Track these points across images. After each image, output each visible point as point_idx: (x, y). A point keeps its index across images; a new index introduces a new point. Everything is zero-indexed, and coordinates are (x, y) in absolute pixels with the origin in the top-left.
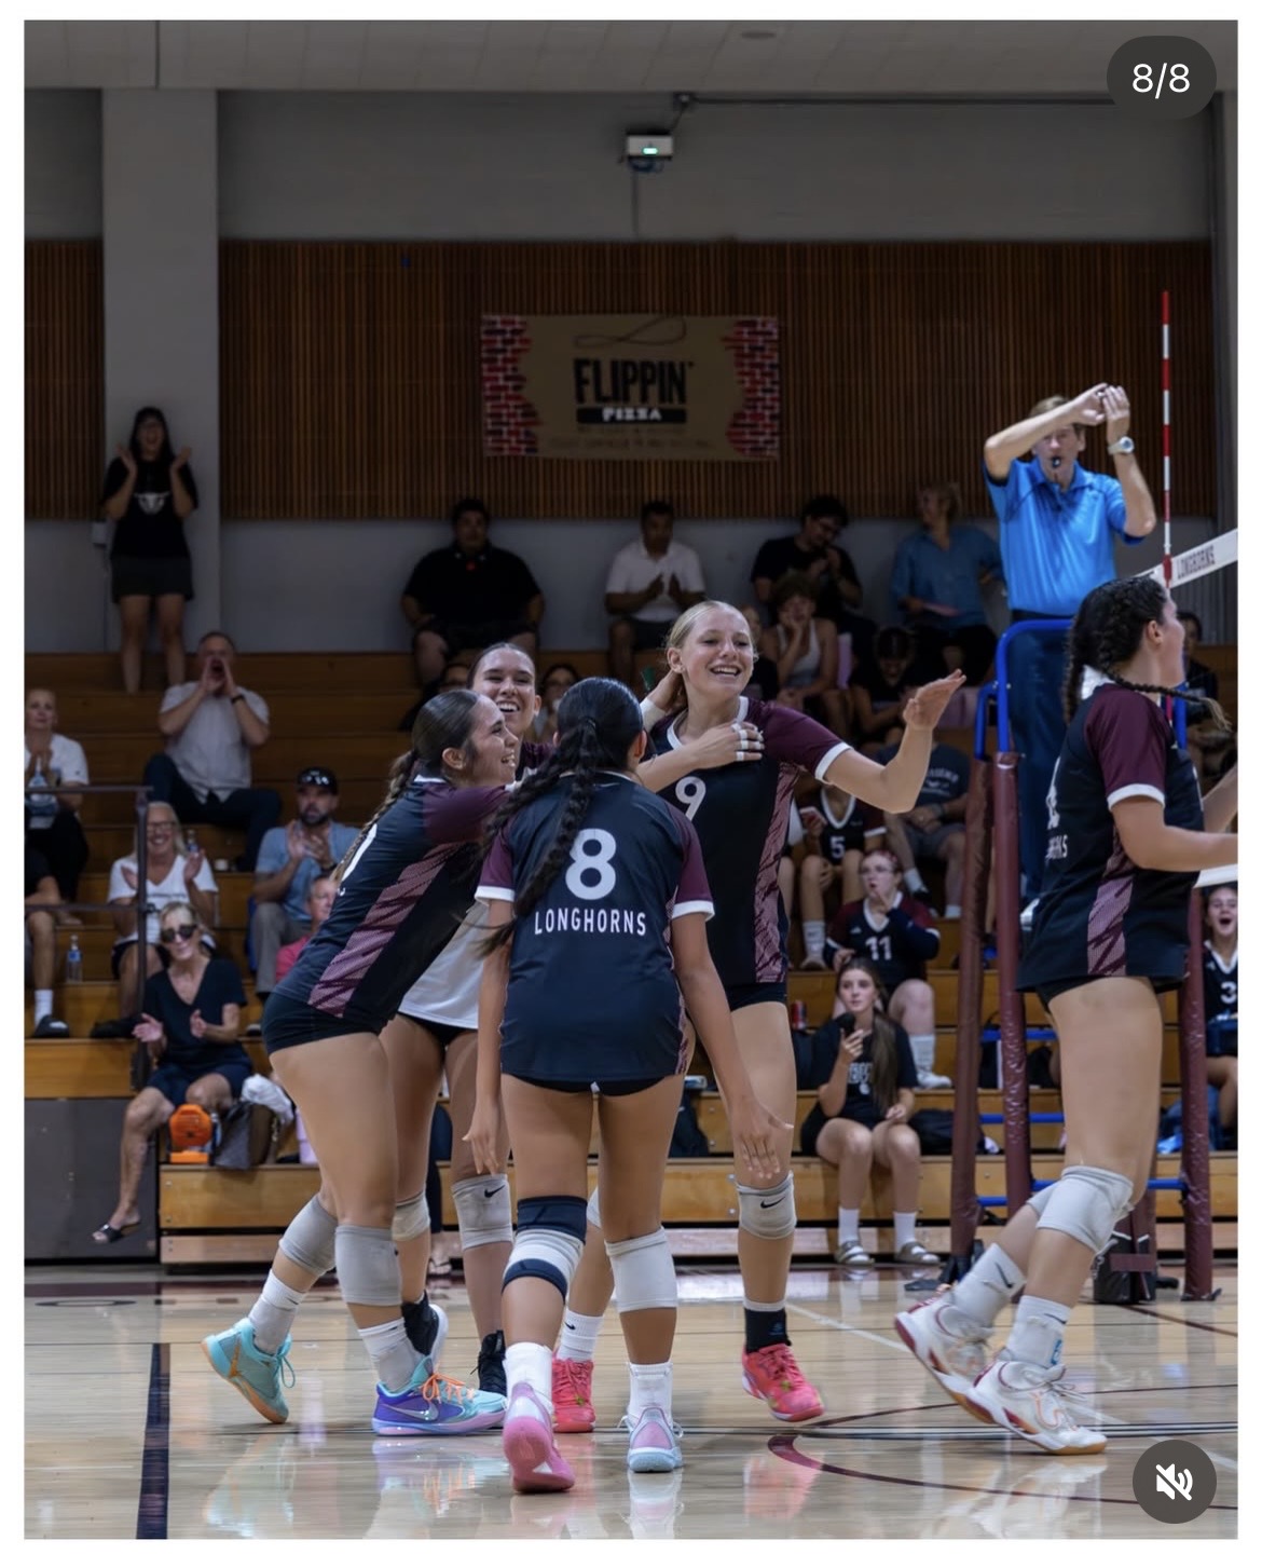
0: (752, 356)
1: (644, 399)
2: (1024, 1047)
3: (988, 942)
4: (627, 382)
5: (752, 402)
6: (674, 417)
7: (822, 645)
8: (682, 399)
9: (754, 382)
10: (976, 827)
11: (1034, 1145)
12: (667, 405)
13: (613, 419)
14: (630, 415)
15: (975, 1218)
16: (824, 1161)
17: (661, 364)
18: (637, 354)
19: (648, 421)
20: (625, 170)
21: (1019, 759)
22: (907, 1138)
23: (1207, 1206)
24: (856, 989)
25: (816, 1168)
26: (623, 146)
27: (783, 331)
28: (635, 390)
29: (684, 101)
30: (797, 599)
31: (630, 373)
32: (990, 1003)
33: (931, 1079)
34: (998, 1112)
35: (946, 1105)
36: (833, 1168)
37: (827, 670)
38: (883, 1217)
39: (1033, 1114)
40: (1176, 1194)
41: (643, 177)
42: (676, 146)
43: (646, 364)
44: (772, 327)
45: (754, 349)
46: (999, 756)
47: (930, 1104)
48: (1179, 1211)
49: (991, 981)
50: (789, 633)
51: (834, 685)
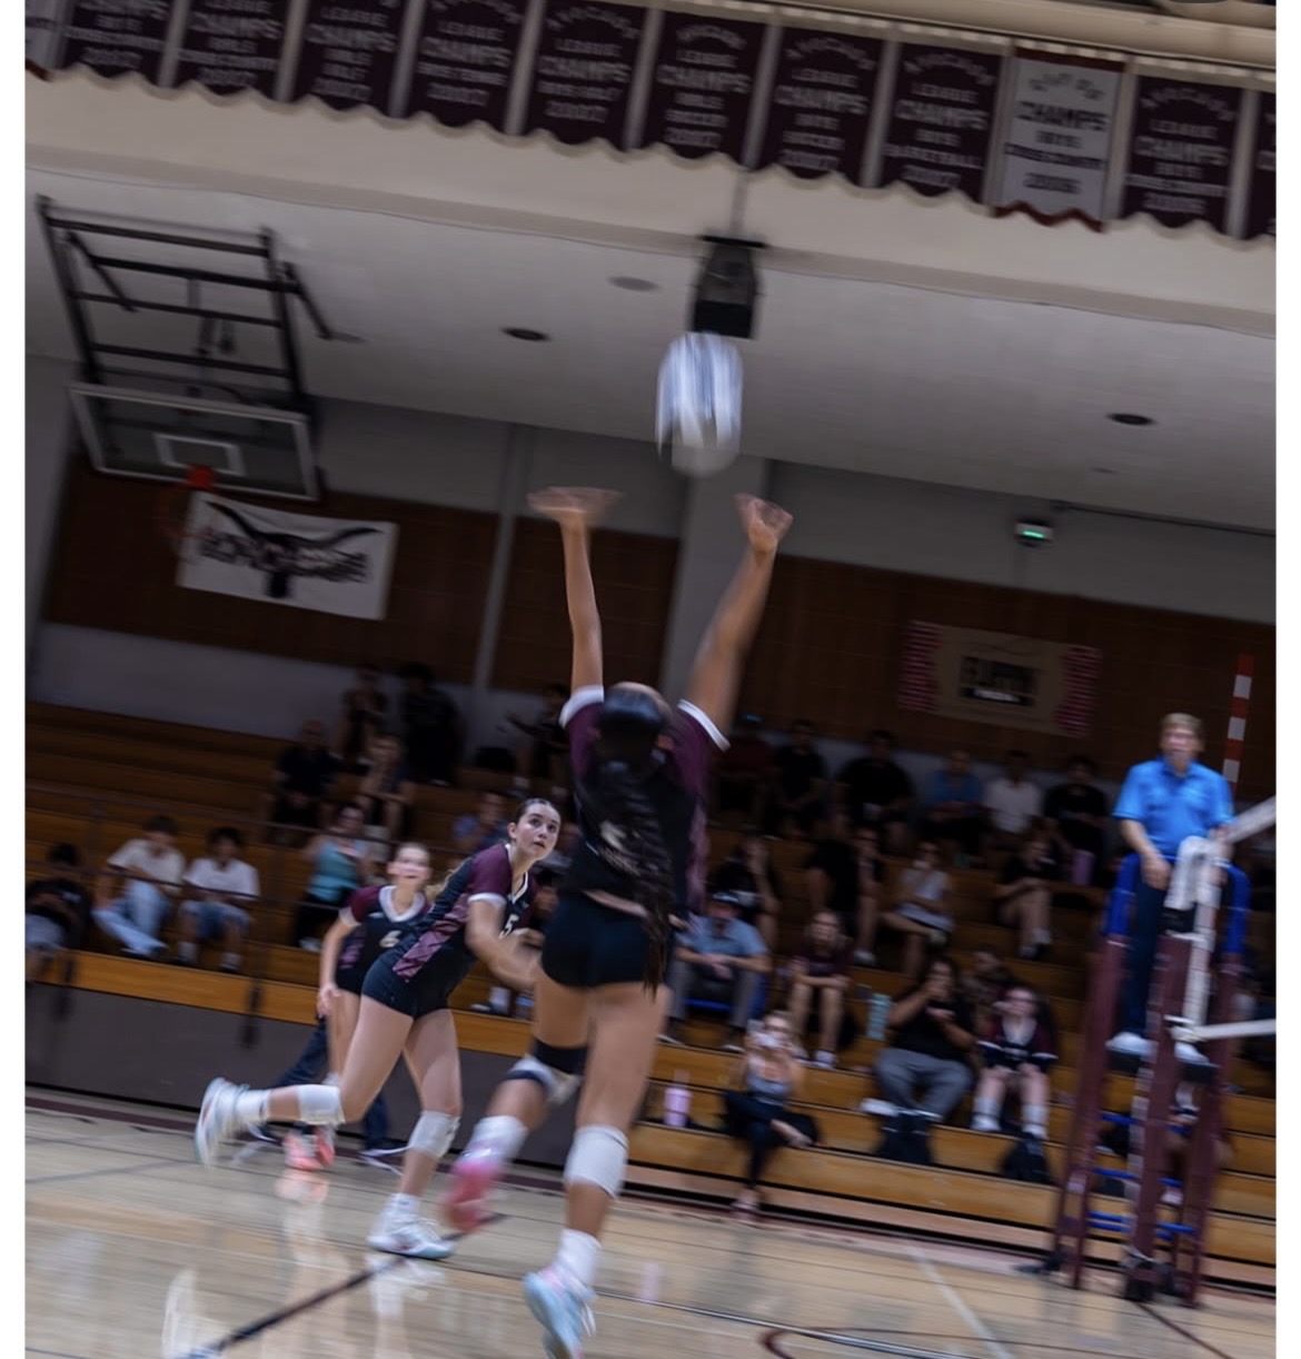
0: (1078, 671)
5: (1073, 700)
6: (1027, 702)
8: (1031, 691)
9: (1077, 687)
20: (1013, 544)
26: (1014, 528)
29: (1061, 506)
44: (1092, 654)
45: (1080, 666)
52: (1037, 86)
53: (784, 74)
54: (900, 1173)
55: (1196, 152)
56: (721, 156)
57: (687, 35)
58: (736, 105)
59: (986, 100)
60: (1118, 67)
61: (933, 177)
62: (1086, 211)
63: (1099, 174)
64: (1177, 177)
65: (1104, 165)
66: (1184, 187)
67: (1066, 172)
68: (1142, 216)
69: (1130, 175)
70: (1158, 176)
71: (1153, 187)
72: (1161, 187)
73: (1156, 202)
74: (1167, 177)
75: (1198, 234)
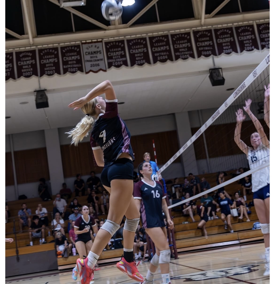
48: (173, 248)
52: (87, 49)
53: (41, 58)
54: (118, 251)
55: (119, 53)
56: (33, 76)
57: (21, 56)
58: (34, 66)
59: (79, 53)
60: (101, 41)
61: (74, 70)
62: (103, 68)
63: (103, 61)
64: (117, 58)
65: (104, 60)
66: (119, 60)
67: (97, 63)
68: (113, 67)
69: (108, 60)
70: (114, 59)
71: (113, 61)
72: (115, 61)
73: (115, 64)
74: (115, 59)
75: (123, 68)
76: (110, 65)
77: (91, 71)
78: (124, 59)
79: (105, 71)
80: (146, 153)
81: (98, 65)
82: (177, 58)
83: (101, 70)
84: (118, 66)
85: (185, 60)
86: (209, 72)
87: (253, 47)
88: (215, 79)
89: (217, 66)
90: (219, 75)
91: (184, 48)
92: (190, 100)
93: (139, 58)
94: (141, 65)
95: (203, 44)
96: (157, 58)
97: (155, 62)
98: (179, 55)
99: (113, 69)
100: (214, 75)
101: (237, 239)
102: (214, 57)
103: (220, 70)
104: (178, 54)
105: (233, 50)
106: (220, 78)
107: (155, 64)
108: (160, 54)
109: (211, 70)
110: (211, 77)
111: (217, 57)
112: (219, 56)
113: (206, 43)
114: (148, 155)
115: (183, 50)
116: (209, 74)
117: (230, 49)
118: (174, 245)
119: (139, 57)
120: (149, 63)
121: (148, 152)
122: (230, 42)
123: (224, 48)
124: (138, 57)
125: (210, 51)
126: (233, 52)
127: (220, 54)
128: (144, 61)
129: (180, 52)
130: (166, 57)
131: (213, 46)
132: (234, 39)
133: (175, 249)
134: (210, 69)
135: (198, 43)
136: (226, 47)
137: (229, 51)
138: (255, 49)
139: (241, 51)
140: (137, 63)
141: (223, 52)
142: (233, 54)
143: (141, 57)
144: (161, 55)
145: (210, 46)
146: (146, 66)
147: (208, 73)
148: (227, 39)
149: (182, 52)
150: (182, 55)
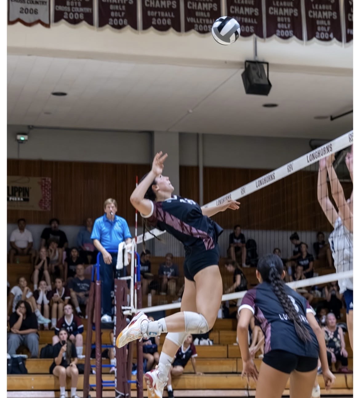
0: (45, 186)
1: (19, 195)
2: (101, 349)
3: (93, 325)
4: (15, 192)
5: (44, 197)
6: (26, 200)
7: (59, 254)
8: (28, 195)
9: (45, 192)
10: (91, 298)
11: (103, 372)
12: (24, 197)
13: (12, 200)
14: (16, 199)
15: (89, 389)
16: (54, 376)
17: (24, 188)
18: (18, 185)
19: (20, 201)
20: (16, 143)
21: (102, 283)
22: (75, 370)
23: (142, 387)
24: (64, 335)
25: (53, 377)
26: (16, 137)
27: (52, 181)
28: (17, 194)
29: (31, 128)
30: (53, 243)
31: (16, 189)
32: (94, 339)
33: (81, 356)
34: (95, 365)
35: (83, 362)
36: (57, 378)
37: (60, 260)
38: (69, 389)
39: (103, 364)
40: (135, 384)
41: (21, 145)
42: (28, 138)
43: (20, 188)
44: (50, 180)
45: (45, 185)
46: (97, 281)
47: (80, 362)
48: (136, 388)
49: (94, 333)
50: (51, 251)
51: (61, 263)
62: (42, 20)
63: (46, 7)
64: (74, 6)
65: (48, 3)
66: (77, 9)
67: (34, 7)
68: (63, 21)
69: (57, 6)
70: (67, 6)
71: (66, 10)
72: (69, 10)
73: (68, 16)
74: (71, 7)
75: (84, 26)
76: (59, 16)
77: (19, 20)
78: (87, 10)
79: (47, 26)
80: (109, 200)
81: (36, 12)
82: (189, 27)
83: (39, 21)
84: (74, 22)
85: (203, 35)
86: (244, 66)
87: (331, 35)
88: (255, 81)
89: (260, 58)
90: (261, 75)
91: (206, 11)
92: (191, 111)
93: (116, 14)
94: (119, 27)
95: (242, 11)
96: (151, 21)
97: (146, 27)
98: (194, 24)
99: (63, 25)
100: (254, 73)
101: (246, 387)
102: (259, 39)
103: (265, 66)
104: (192, 20)
105: (295, 34)
106: (263, 82)
107: (145, 31)
108: (157, 14)
109: (247, 64)
110: (246, 76)
111: (262, 40)
112: (267, 39)
113: (247, 10)
114: (113, 205)
115: (202, 14)
116: (242, 70)
117: (288, 30)
118: (139, 382)
119: (118, 11)
120: (134, 26)
121: (113, 197)
122: (292, 16)
123: (279, 26)
124: (114, 11)
125: (252, 28)
126: (294, 38)
127: (269, 35)
128: (125, 21)
129: (196, 17)
130: (169, 22)
131: (259, 18)
132: (300, 12)
133: (141, 390)
134: (247, 61)
135: (232, 7)
136: (283, 25)
137: (287, 33)
138: (335, 40)
139: (309, 38)
140: (111, 23)
141: (275, 33)
142: (294, 41)
143: (121, 12)
144: (159, 15)
145: (253, 16)
146: (128, 31)
147: (242, 68)
148: (286, 11)
149: (199, 18)
150: (199, 24)
